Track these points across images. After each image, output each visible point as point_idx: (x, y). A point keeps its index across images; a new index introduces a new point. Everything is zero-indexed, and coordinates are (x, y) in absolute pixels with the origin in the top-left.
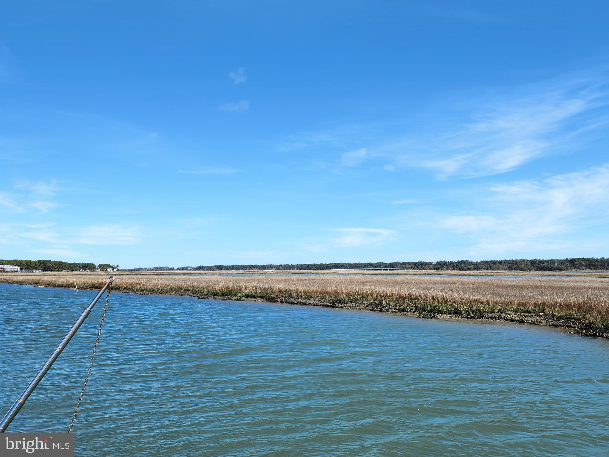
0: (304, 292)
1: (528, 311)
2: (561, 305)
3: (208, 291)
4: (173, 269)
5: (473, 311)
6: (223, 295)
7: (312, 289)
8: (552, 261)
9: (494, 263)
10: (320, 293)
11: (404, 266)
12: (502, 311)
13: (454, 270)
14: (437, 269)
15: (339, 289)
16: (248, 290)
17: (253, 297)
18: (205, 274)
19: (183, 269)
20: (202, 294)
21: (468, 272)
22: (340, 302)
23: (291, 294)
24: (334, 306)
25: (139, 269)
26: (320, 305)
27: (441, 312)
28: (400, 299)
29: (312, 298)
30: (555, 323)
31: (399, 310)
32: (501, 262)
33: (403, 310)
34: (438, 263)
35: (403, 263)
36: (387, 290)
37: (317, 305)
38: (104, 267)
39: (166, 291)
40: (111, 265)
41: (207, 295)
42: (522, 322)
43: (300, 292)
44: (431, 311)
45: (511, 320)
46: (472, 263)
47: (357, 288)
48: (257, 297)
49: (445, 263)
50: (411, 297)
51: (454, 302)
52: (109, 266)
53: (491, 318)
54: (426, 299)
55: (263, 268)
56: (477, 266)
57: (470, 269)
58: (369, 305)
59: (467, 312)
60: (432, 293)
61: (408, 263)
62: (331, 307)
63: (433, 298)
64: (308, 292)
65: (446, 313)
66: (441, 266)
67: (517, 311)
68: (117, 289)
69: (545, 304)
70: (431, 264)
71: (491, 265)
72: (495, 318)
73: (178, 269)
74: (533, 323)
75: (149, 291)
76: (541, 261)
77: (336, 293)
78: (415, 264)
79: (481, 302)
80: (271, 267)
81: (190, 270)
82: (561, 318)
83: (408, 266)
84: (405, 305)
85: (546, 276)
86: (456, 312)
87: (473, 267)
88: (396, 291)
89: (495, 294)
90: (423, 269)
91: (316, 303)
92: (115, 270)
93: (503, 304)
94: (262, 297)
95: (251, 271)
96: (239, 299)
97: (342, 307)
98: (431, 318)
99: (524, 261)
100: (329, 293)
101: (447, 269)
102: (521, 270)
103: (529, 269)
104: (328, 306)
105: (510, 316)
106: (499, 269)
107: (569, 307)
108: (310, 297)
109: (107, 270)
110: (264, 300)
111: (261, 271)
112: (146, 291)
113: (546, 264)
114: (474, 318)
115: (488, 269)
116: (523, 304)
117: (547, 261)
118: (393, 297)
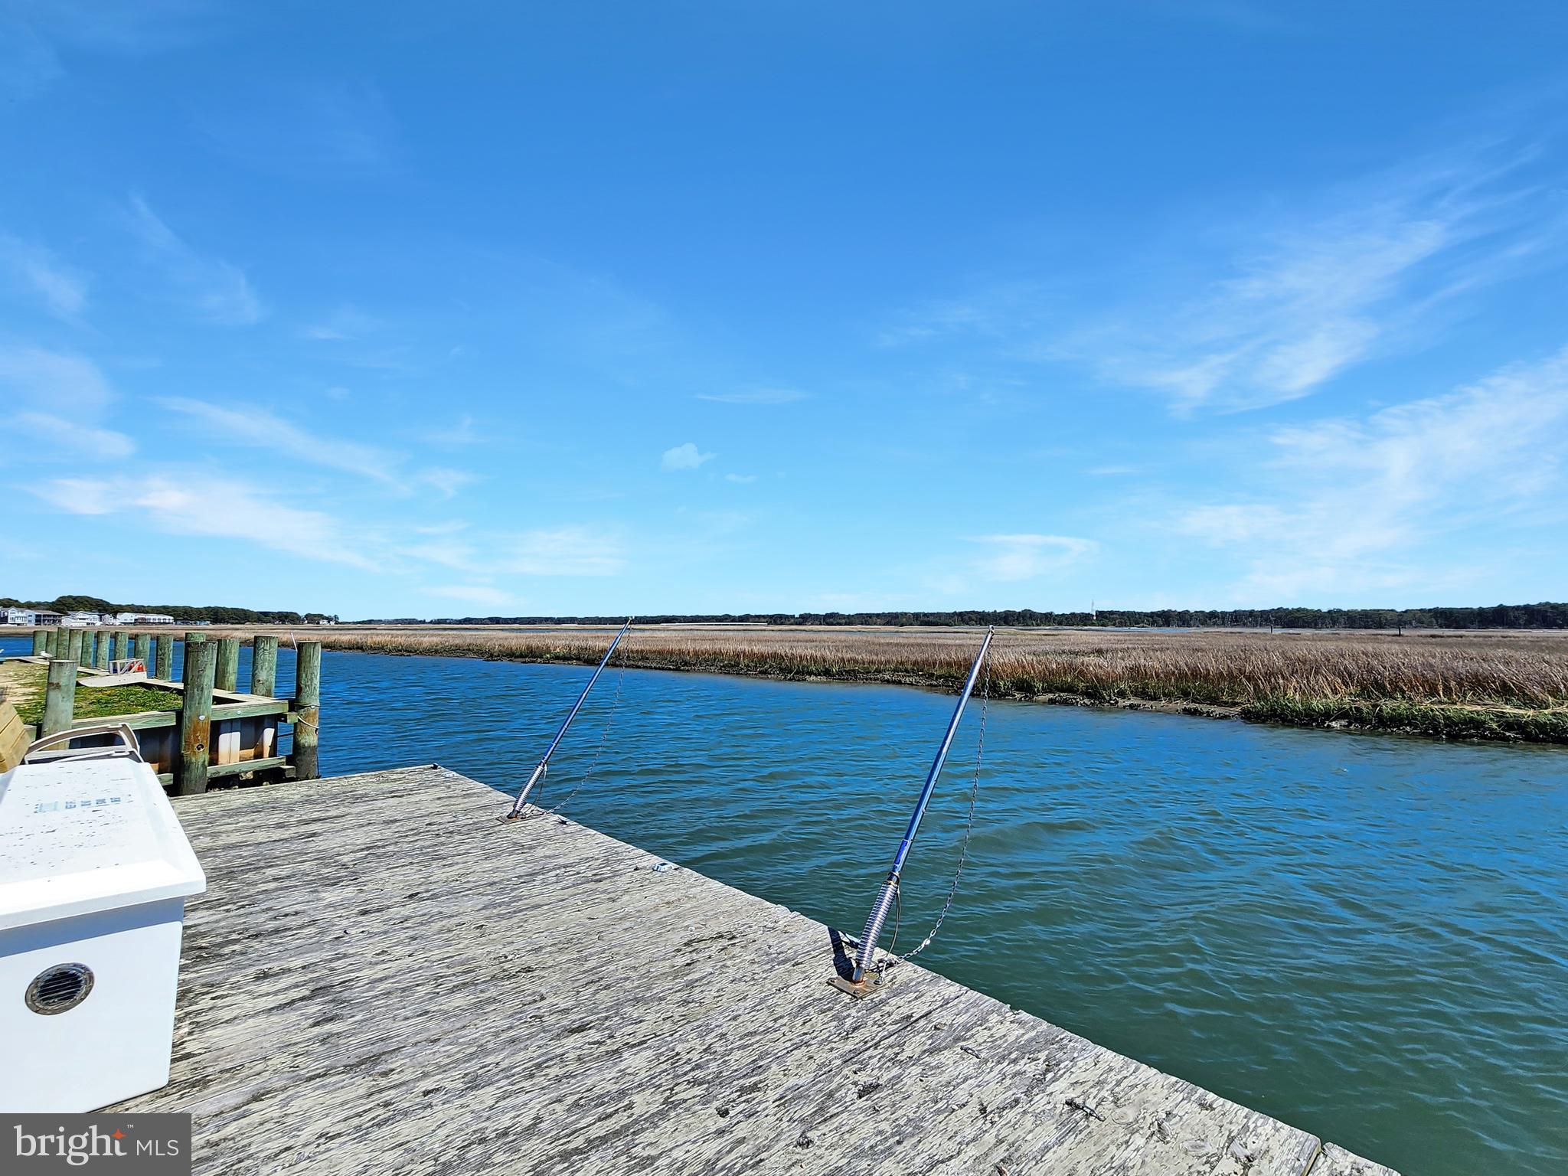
0: (637, 651)
1: (906, 671)
2: (941, 662)
3: (500, 651)
4: (424, 622)
5: (846, 672)
6: (521, 656)
7: (648, 647)
8: (939, 615)
9: (870, 616)
10: (659, 652)
11: (757, 619)
12: (878, 671)
13: (821, 624)
14: (800, 624)
15: (684, 647)
16: (558, 650)
17: (565, 658)
18: (477, 629)
19: (439, 622)
20: (492, 655)
21: (838, 628)
22: (686, 664)
23: (619, 655)
24: (677, 669)
25: (370, 622)
26: (659, 669)
27: (810, 673)
28: (763, 658)
29: (647, 659)
30: (934, 683)
31: (760, 672)
32: (878, 615)
33: (765, 672)
34: (801, 616)
35: (756, 616)
36: (746, 647)
37: (656, 668)
38: (313, 619)
39: (436, 651)
40: (326, 615)
41: (499, 656)
42: (900, 682)
43: (632, 652)
44: (797, 673)
45: (888, 682)
46: (843, 616)
47: (707, 646)
48: (571, 659)
49: (810, 615)
50: (775, 655)
51: (824, 661)
52: (322, 617)
53: (867, 679)
54: (792, 658)
55: (560, 621)
56: (850, 620)
57: (840, 624)
58: (723, 666)
59: (840, 673)
60: (799, 651)
61: (763, 616)
62: (673, 670)
63: (801, 657)
64: (642, 651)
65: (816, 675)
66: (805, 619)
67: (895, 670)
68: (358, 648)
69: (925, 662)
70: (793, 616)
71: (866, 619)
72: (871, 679)
73: (431, 622)
74: (911, 684)
75: (411, 652)
76: (925, 615)
77: (681, 652)
78: (771, 617)
79: (856, 662)
80: (572, 620)
81: (450, 623)
82: (940, 677)
83: (762, 620)
84: (767, 666)
85: (928, 632)
86: (827, 673)
87: (844, 621)
88: (757, 648)
89: (870, 652)
90: (782, 624)
91: (653, 665)
92: (332, 623)
93: (881, 663)
94: (578, 659)
95: (544, 626)
96: (547, 661)
97: (688, 671)
98: (799, 680)
99: (906, 614)
100: (671, 653)
101: (812, 624)
102: (902, 625)
103: (911, 625)
104: (670, 669)
105: (887, 677)
106: (875, 624)
107: (949, 664)
108: (644, 659)
109: (318, 623)
110: (581, 663)
111: (558, 626)
112: (406, 651)
113: (931, 619)
114: (847, 679)
115: (862, 624)
116: (902, 663)
117: (932, 614)
118: (751, 656)
